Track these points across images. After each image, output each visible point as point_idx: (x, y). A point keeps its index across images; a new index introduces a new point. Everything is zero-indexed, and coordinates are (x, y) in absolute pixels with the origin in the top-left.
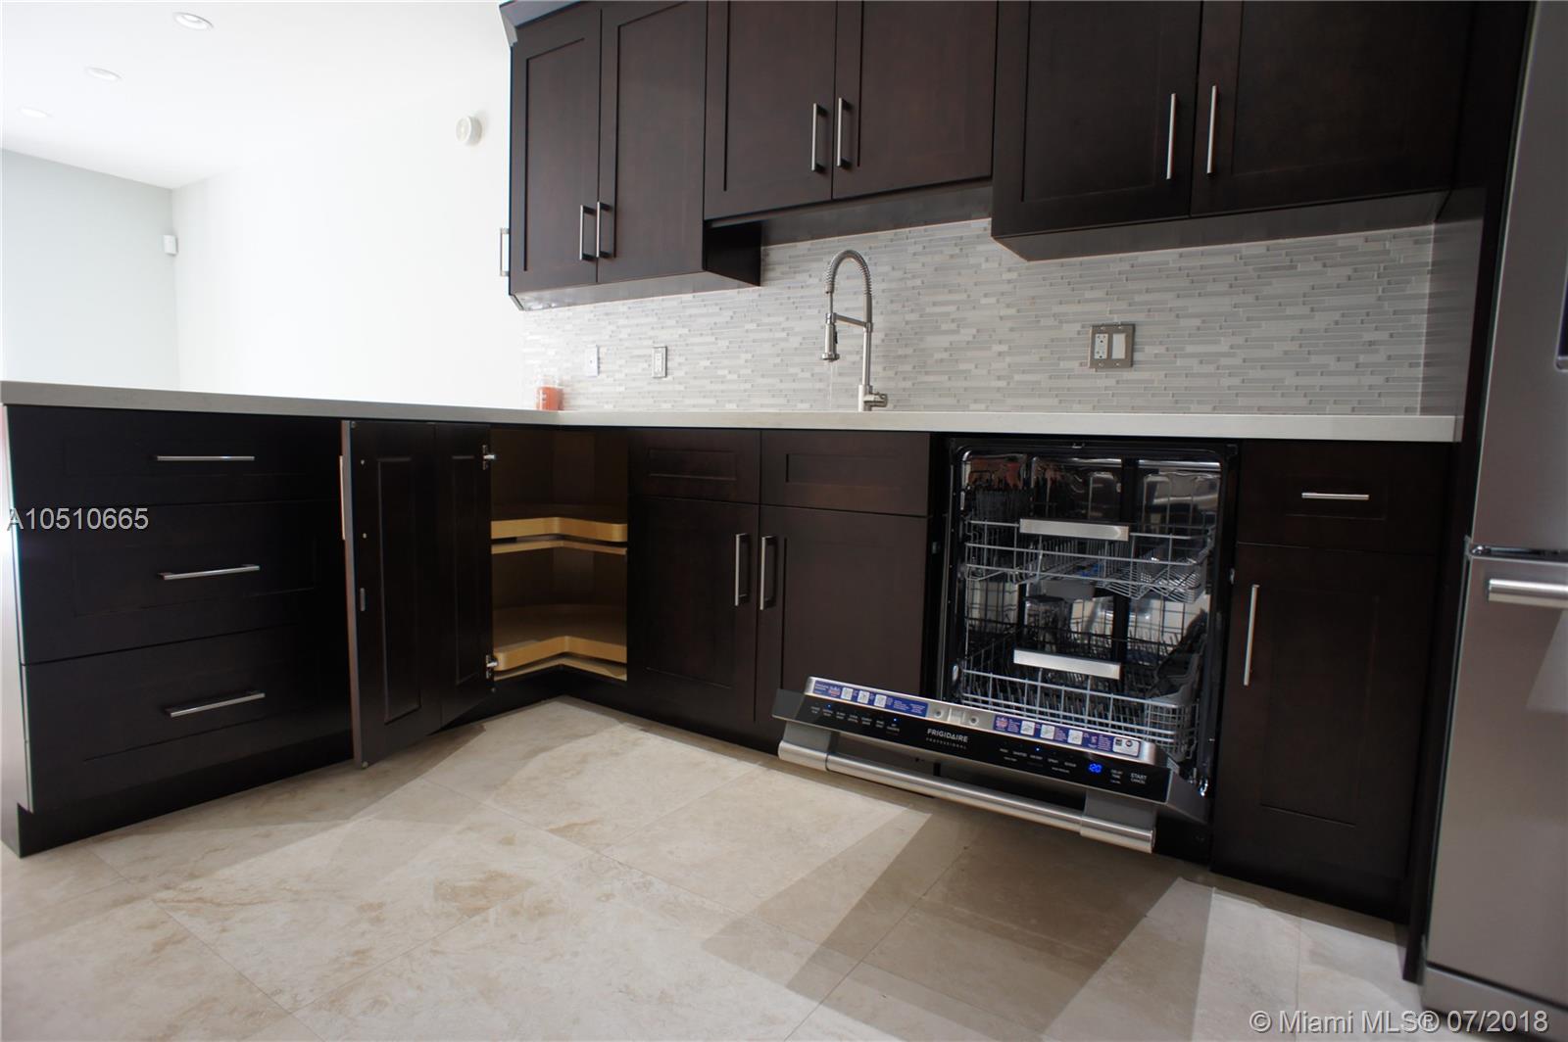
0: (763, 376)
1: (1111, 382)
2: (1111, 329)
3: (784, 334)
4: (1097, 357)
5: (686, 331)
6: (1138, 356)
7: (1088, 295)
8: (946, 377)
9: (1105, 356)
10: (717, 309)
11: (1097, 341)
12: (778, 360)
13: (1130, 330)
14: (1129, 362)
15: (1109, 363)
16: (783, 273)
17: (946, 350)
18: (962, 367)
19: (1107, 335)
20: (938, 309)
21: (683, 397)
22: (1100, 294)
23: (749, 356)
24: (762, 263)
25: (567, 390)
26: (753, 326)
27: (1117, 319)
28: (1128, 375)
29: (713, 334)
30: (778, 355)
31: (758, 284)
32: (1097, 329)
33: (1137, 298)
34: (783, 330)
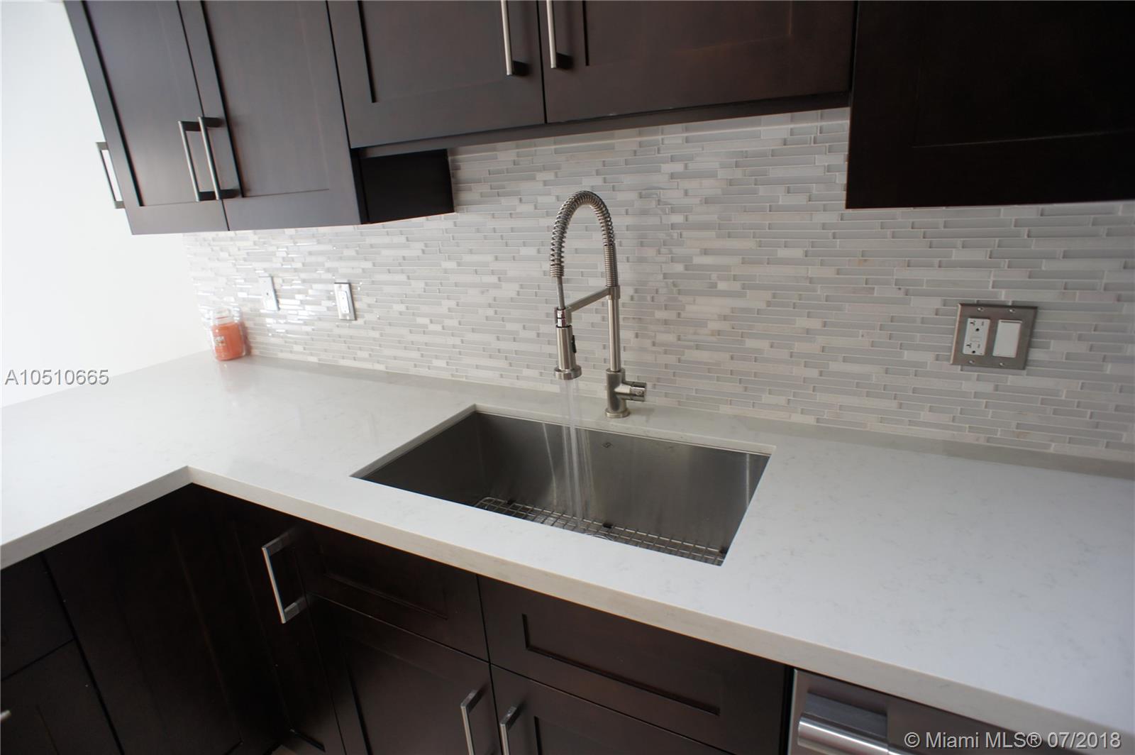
0: (473, 330)
1: (987, 387)
2: (993, 311)
3: (494, 279)
4: (967, 351)
5: (368, 265)
6: (1036, 354)
7: (957, 255)
8: (727, 356)
9: (981, 351)
10: (402, 239)
11: (970, 328)
12: (490, 312)
13: (1027, 314)
14: (1021, 361)
15: (988, 360)
16: (482, 195)
17: (725, 318)
18: (750, 343)
19: (987, 322)
20: (708, 260)
21: (380, 346)
22: (979, 255)
23: (452, 304)
24: (452, 180)
25: (249, 324)
26: (451, 265)
27: (1004, 296)
28: (1014, 379)
29: (402, 272)
30: (490, 306)
31: (452, 211)
32: (972, 309)
33: (1045, 266)
34: (493, 273)
